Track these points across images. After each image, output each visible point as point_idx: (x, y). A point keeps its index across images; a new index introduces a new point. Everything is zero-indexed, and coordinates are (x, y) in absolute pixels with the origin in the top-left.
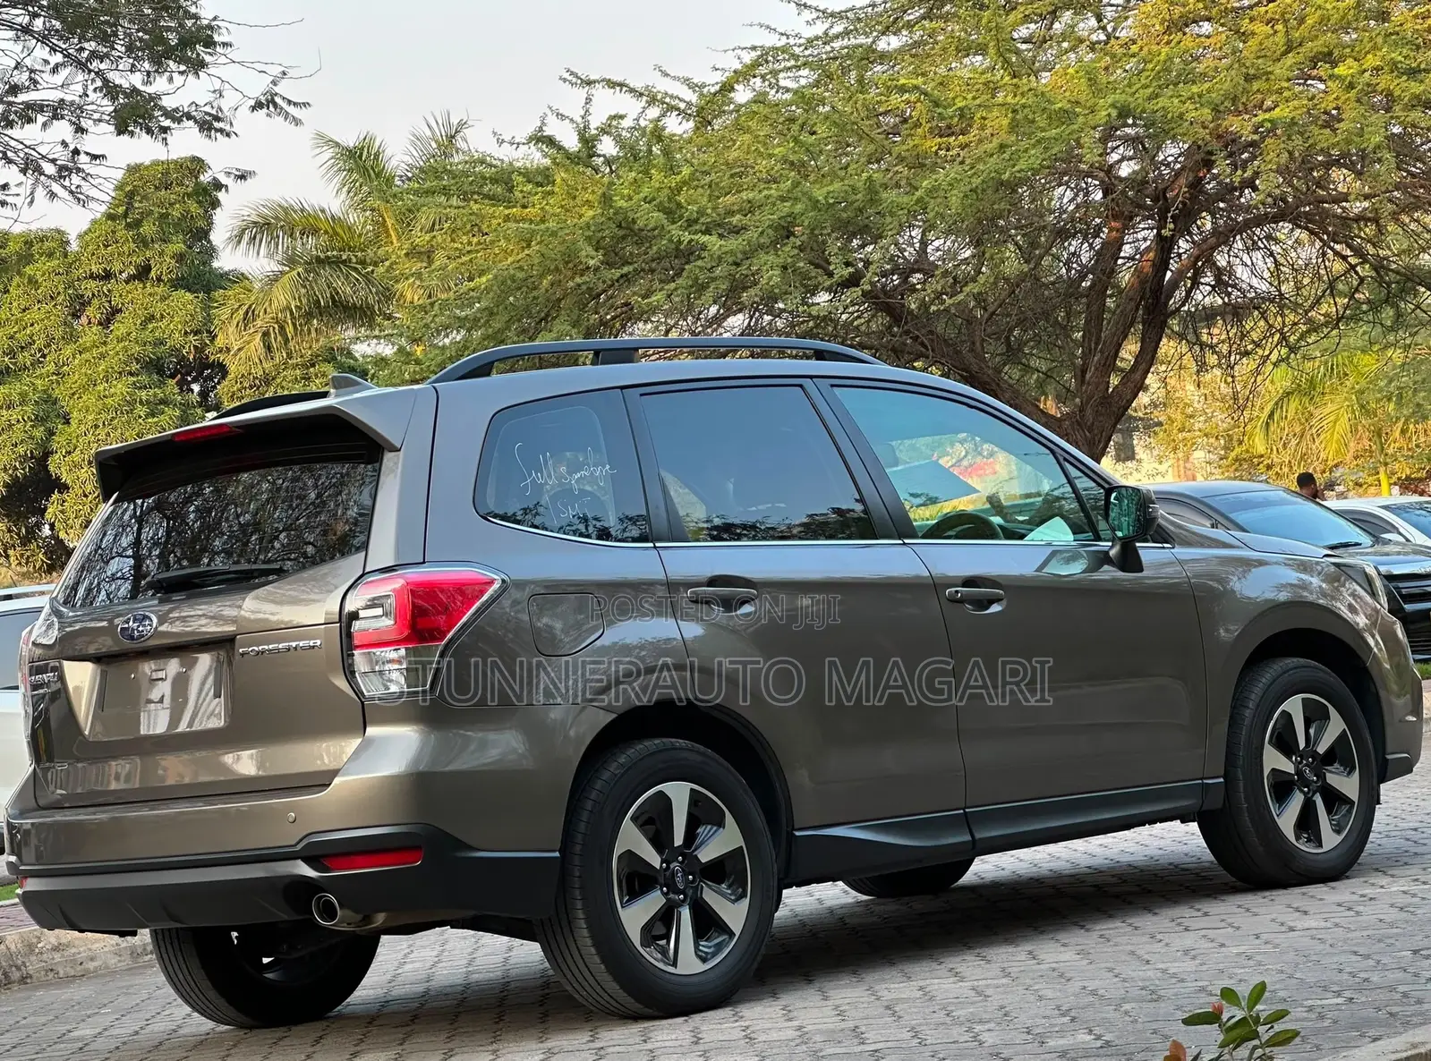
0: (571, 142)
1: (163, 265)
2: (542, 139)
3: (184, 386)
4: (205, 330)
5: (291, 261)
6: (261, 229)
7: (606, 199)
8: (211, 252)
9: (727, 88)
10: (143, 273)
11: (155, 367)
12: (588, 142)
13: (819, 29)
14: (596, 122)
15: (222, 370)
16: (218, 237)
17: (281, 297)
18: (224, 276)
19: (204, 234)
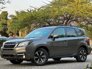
0: (30, 11)
1: (4, 18)
2: (28, 10)
3: (5, 26)
4: (6, 22)
5: (12, 18)
6: (11, 16)
7: (31, 14)
8: (7, 17)
9: (40, 8)
10: (3, 18)
11: (3, 24)
12: (31, 11)
13: (46, 5)
14: (31, 9)
15: (7, 25)
16: (8, 16)
17: (11, 21)
18: (8, 19)
19: (7, 16)
